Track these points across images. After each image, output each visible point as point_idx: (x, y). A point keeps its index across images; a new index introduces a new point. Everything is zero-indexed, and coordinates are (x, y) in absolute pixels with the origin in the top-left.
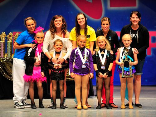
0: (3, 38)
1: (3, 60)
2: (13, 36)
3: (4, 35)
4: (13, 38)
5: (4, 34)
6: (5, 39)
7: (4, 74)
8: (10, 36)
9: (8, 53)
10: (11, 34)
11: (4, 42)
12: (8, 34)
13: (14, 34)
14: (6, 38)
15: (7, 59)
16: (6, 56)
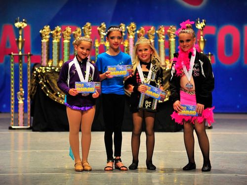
0: (46, 35)
1: (46, 69)
2: (61, 31)
3: (48, 30)
4: (62, 35)
5: (47, 28)
6: (48, 37)
7: (48, 93)
8: (57, 32)
9: (53, 60)
10: (58, 28)
11: (47, 42)
12: (54, 29)
13: (64, 29)
14: (51, 34)
15: (51, 69)
16: (50, 64)
